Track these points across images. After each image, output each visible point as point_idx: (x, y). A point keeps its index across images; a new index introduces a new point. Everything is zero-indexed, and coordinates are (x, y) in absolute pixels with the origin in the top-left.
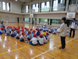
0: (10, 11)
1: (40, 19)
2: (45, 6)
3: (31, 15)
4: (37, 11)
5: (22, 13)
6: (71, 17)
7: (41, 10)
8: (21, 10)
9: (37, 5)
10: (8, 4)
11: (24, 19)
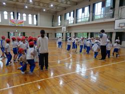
0: (37, 25)
1: (75, 33)
2: (83, 14)
3: (63, 28)
4: (72, 22)
5: (53, 26)
6: (123, 28)
7: (77, 19)
8: (51, 23)
9: (72, 13)
10: (35, 16)
11: (56, 34)
